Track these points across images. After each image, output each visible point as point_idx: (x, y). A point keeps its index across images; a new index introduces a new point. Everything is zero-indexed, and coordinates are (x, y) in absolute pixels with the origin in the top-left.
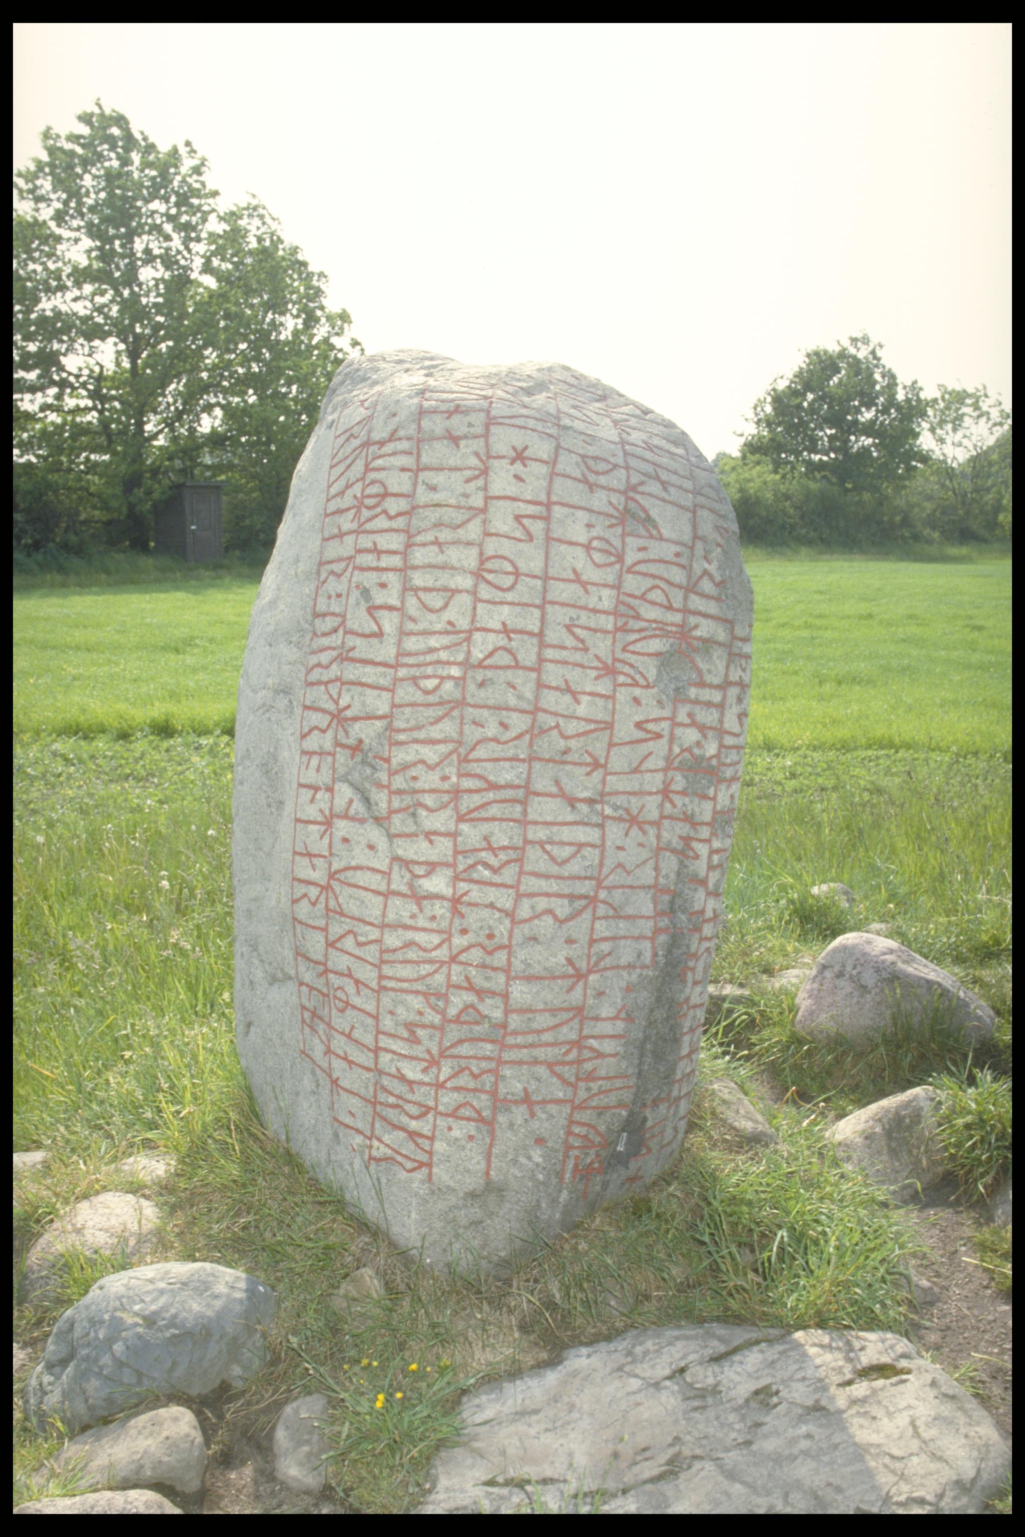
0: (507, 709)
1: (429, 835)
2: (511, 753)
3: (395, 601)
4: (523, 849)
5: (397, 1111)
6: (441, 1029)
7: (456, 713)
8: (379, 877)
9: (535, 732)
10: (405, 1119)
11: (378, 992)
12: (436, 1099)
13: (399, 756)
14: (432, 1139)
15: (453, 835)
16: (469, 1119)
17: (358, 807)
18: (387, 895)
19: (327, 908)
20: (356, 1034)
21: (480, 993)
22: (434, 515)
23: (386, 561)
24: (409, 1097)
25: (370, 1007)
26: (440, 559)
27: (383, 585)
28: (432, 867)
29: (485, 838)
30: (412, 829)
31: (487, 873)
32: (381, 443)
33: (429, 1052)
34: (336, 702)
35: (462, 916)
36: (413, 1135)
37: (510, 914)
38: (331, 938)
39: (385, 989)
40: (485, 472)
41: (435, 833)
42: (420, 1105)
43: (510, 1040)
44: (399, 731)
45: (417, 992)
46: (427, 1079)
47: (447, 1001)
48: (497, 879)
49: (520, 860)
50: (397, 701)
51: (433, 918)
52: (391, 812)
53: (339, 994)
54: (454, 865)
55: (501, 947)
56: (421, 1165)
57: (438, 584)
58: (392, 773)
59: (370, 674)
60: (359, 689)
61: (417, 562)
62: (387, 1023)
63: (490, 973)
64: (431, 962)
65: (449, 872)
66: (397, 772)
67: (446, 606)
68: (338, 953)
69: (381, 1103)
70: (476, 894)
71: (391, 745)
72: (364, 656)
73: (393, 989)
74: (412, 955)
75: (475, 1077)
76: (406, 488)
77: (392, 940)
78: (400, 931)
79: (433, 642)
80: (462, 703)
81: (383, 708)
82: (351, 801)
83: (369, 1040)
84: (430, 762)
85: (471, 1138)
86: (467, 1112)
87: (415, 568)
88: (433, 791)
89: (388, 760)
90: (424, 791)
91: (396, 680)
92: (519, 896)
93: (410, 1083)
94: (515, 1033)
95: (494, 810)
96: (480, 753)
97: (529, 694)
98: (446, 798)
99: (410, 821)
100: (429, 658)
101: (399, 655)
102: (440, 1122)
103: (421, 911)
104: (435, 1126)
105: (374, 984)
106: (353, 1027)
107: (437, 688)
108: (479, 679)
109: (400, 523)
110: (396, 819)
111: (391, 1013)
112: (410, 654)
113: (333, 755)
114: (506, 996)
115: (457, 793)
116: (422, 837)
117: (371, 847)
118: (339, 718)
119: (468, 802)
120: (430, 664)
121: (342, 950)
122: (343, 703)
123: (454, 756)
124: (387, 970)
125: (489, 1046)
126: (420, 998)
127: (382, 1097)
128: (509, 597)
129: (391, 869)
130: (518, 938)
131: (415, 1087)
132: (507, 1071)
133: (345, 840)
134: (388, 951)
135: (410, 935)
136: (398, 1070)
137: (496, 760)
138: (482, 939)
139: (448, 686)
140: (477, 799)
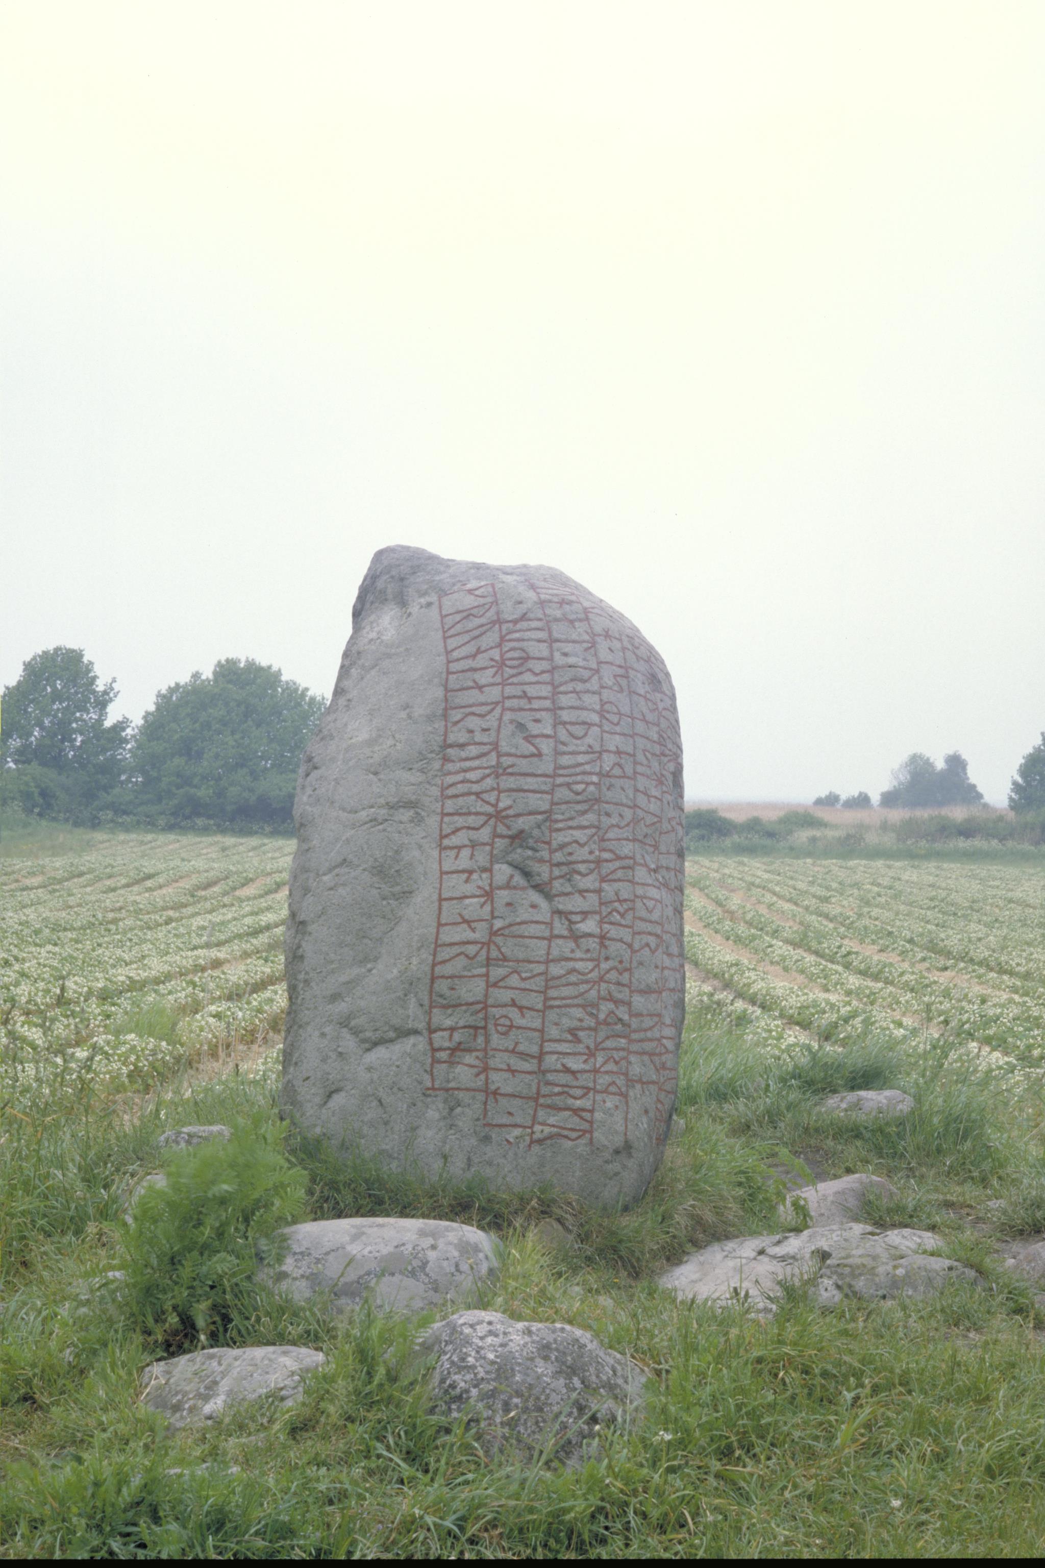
0: (622, 805)
1: (581, 892)
2: (625, 836)
3: (549, 731)
4: (633, 901)
5: (563, 1097)
6: (595, 1030)
7: (596, 807)
8: (543, 927)
9: (636, 821)
10: (570, 1101)
11: (544, 1012)
12: (595, 1081)
13: (560, 838)
14: (592, 1111)
15: (599, 891)
16: (614, 1094)
17: (518, 879)
18: (552, 937)
19: (488, 959)
20: (521, 1048)
21: (617, 1002)
22: (570, 674)
23: (536, 704)
24: (575, 1083)
25: (537, 1024)
26: (577, 703)
27: (537, 721)
28: (585, 914)
29: (617, 894)
30: (569, 889)
31: (618, 917)
32: (515, 622)
33: (588, 1048)
34: (495, 806)
35: (606, 947)
36: (576, 1111)
37: (630, 946)
38: (492, 979)
39: (552, 1007)
40: (594, 644)
41: (587, 891)
42: (582, 1087)
43: (635, 1036)
44: (557, 821)
45: (577, 1006)
46: (587, 1067)
47: (598, 1010)
48: (623, 922)
49: (633, 909)
50: (556, 799)
51: (588, 951)
52: (552, 879)
53: (502, 1021)
54: (600, 913)
55: (626, 970)
56: (585, 1132)
57: (580, 720)
58: (552, 852)
59: (531, 783)
60: (522, 794)
61: (563, 705)
62: (554, 1032)
63: (621, 988)
64: (587, 982)
65: (597, 917)
66: (556, 850)
67: (586, 734)
68: (502, 990)
69: (544, 1096)
70: (614, 932)
71: (551, 831)
72: (524, 770)
73: (559, 1007)
74: (573, 978)
75: (616, 1063)
76: (545, 653)
77: (556, 970)
78: (563, 963)
79: (581, 759)
80: (598, 800)
81: (545, 806)
82: (512, 877)
83: (535, 1050)
84: (582, 842)
85: (617, 1107)
86: (613, 1089)
87: (561, 708)
88: (583, 862)
89: (548, 843)
90: (578, 862)
91: (555, 786)
92: (635, 934)
93: (573, 1073)
94: (635, 1031)
95: (620, 874)
96: (610, 835)
97: (631, 796)
98: (592, 866)
99: (567, 885)
100: (578, 770)
101: (556, 768)
102: (599, 1097)
103: (578, 946)
104: (594, 1101)
105: (540, 1006)
106: (517, 1044)
107: (584, 790)
108: (608, 784)
109: (546, 677)
110: (556, 884)
111: (556, 1024)
112: (564, 768)
113: (492, 845)
114: (629, 1004)
115: (599, 862)
116: (577, 895)
117: (534, 906)
118: (499, 816)
119: (607, 868)
120: (578, 774)
121: (505, 987)
122: (501, 805)
123: (596, 838)
124: (552, 993)
125: (623, 1041)
126: (580, 1010)
127: (545, 1090)
128: (618, 729)
129: (552, 920)
130: (634, 964)
131: (579, 1075)
132: (633, 1058)
133: (509, 904)
134: (553, 978)
135: (571, 964)
136: (563, 1065)
137: (619, 839)
138: (617, 964)
139: (592, 788)
140: (611, 866)
